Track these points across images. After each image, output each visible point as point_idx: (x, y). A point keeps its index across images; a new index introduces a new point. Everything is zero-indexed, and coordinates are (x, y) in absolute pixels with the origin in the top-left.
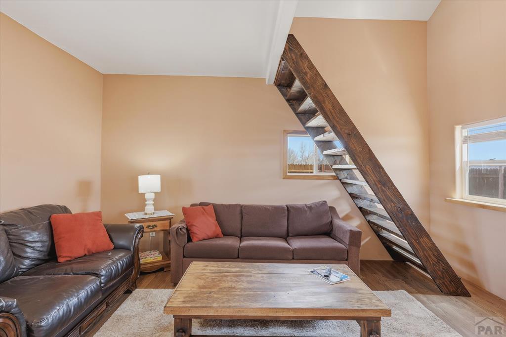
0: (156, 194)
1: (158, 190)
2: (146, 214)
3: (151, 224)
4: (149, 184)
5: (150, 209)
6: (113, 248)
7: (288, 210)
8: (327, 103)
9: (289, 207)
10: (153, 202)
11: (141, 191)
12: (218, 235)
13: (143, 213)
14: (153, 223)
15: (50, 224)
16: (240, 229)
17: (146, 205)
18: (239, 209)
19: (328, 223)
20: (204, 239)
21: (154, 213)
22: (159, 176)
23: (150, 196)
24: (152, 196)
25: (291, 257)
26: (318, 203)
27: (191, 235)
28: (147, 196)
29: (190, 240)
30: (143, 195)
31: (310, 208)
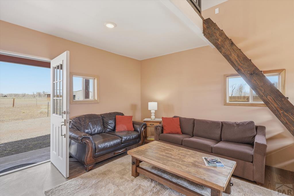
0: (155, 110)
1: (156, 109)
2: (151, 119)
3: (151, 123)
4: (152, 106)
5: (153, 117)
6: (133, 130)
7: (222, 125)
8: (233, 54)
9: (223, 123)
10: (154, 114)
11: (149, 109)
12: (178, 132)
13: (150, 119)
14: (153, 123)
15: (115, 118)
16: (192, 131)
17: (151, 115)
18: (192, 121)
19: (251, 136)
20: (169, 133)
21: (155, 119)
22: (157, 103)
23: (153, 111)
24: (154, 111)
25: (210, 151)
26: (245, 122)
27: (164, 130)
28: (152, 111)
29: (162, 132)
30: (151, 110)
31: (238, 125)
